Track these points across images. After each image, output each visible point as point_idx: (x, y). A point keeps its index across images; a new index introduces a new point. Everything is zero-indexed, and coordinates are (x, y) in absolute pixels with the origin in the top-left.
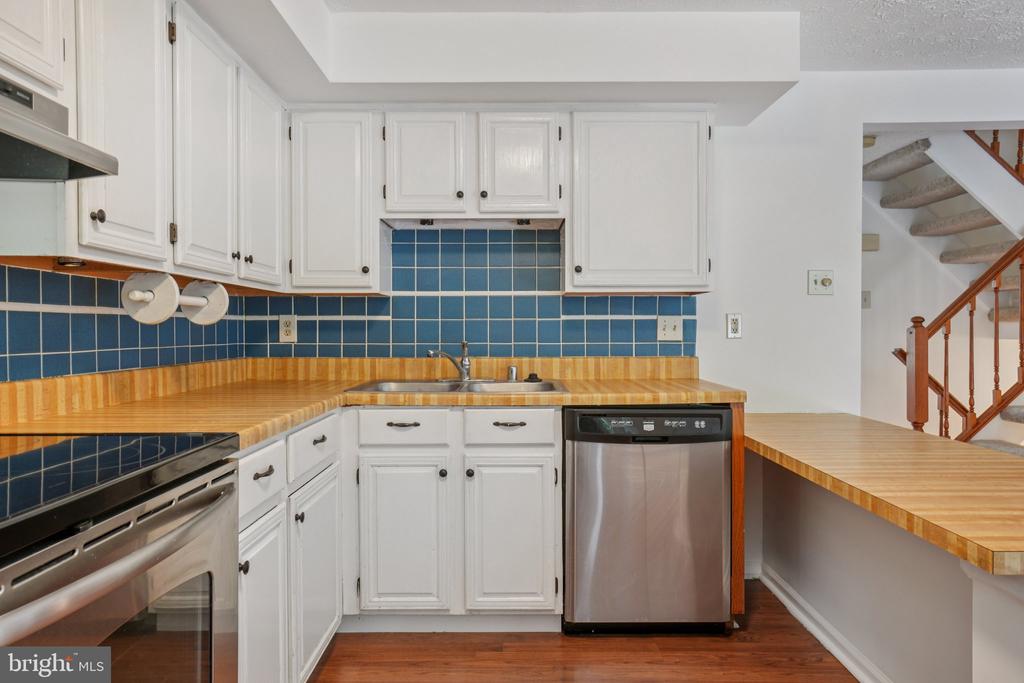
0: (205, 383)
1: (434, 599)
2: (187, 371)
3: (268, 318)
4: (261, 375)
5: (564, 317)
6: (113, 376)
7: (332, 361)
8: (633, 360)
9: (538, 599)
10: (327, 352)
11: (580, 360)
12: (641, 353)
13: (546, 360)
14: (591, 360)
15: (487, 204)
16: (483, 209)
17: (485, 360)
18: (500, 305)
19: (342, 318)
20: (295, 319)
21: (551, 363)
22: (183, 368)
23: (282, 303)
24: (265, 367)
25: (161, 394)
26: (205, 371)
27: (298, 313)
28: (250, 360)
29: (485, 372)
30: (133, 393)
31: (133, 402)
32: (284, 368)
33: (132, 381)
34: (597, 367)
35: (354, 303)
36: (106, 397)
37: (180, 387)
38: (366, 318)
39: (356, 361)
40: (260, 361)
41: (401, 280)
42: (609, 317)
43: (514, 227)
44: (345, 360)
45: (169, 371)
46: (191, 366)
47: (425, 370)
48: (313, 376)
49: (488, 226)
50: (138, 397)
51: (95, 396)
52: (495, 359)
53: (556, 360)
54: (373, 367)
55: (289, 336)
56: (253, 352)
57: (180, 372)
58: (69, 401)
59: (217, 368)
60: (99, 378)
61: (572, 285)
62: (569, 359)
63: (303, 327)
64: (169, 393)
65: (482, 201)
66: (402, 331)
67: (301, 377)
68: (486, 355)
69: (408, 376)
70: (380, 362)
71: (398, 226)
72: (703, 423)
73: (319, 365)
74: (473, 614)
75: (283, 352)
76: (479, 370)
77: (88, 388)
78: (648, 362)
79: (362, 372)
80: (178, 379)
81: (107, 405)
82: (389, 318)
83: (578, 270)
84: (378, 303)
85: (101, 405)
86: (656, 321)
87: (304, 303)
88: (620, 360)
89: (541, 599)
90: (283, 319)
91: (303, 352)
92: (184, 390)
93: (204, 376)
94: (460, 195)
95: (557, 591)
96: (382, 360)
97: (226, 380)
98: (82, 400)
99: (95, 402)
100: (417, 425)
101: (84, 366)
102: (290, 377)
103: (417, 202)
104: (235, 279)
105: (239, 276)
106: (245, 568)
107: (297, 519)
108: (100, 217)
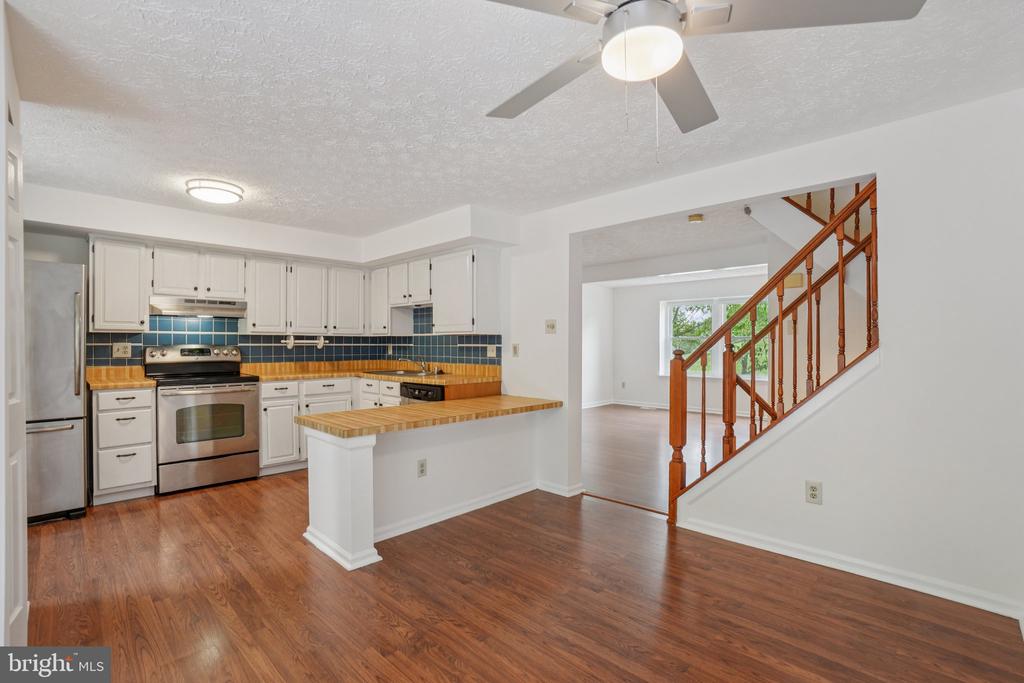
3: (385, 345)
11: (461, 365)
12: (481, 362)
14: (464, 366)
16: (411, 301)
17: (435, 364)
19: (402, 345)
20: (392, 345)
21: (452, 367)
24: (383, 364)
25: (323, 369)
30: (307, 368)
34: (466, 368)
35: (405, 339)
37: (333, 368)
38: (407, 345)
40: (382, 361)
41: (413, 329)
45: (327, 363)
51: (290, 368)
52: (438, 364)
55: (390, 352)
56: (381, 358)
57: (334, 364)
60: (292, 364)
61: (435, 331)
62: (458, 364)
63: (394, 348)
64: (327, 369)
65: (410, 298)
68: (437, 361)
71: (415, 307)
75: (389, 358)
77: (288, 366)
78: (484, 367)
80: (333, 366)
81: (295, 371)
82: (413, 345)
83: (435, 324)
84: (409, 339)
86: (486, 348)
88: (473, 366)
90: (389, 345)
91: (394, 358)
93: (350, 365)
94: (405, 296)
97: (365, 367)
99: (291, 370)
100: (372, 386)
104: (329, 334)
105: (331, 333)
106: (265, 410)
107: (307, 406)
108: (254, 325)
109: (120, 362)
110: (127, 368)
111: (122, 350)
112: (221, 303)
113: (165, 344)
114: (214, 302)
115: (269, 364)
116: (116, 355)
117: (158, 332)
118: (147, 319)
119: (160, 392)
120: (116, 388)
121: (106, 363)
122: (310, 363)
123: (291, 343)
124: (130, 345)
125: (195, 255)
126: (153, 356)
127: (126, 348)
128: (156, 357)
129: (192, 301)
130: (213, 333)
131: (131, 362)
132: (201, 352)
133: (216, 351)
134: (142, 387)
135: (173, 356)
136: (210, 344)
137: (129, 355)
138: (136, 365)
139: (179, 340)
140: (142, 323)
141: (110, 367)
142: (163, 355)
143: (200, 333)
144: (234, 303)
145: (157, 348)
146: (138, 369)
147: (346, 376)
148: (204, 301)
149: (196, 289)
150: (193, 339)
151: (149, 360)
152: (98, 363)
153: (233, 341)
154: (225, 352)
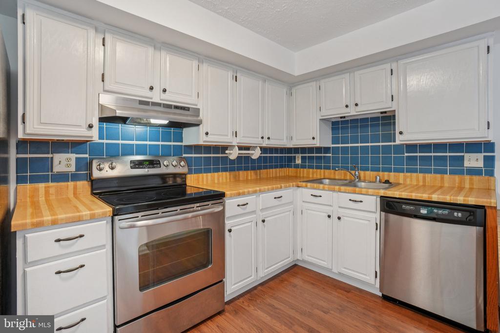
0: (267, 176)
1: (326, 263)
2: (260, 172)
3: (293, 155)
4: (290, 174)
5: (406, 154)
6: (233, 173)
7: (311, 170)
8: (447, 177)
9: (367, 277)
10: (311, 167)
11: (415, 174)
12: (453, 172)
13: (397, 174)
14: (421, 175)
15: (359, 108)
16: (357, 110)
17: (368, 173)
18: (375, 149)
19: (315, 155)
20: (300, 155)
21: (399, 176)
22: (258, 171)
23: (296, 150)
24: (291, 171)
25: (249, 178)
26: (267, 172)
27: (301, 153)
28: (287, 169)
29: (367, 178)
30: (239, 177)
31: (239, 180)
32: (297, 172)
33: (239, 175)
34: (424, 178)
35: (319, 150)
36: (230, 178)
37: (257, 176)
38: (323, 155)
39: (319, 170)
40: (290, 169)
41: (335, 140)
42: (432, 154)
43: (381, 115)
44: (315, 170)
45: (252, 172)
46: (261, 171)
47: (343, 175)
48: (305, 175)
49: (369, 116)
50: (241, 179)
51: (226, 178)
52: (372, 172)
53: (401, 174)
54: (324, 173)
55: (299, 161)
56: (289, 166)
57: (257, 172)
58: (218, 179)
59: (273, 172)
60: (228, 173)
61: (399, 140)
62: (409, 174)
63: (303, 158)
64: (253, 178)
65: (356, 107)
66: (335, 160)
67: (302, 176)
68: (369, 170)
69: (337, 177)
70: (327, 171)
71: (334, 120)
72: (460, 215)
73: (307, 171)
74: (340, 274)
75: (297, 166)
76: (365, 177)
77: (224, 176)
78: (457, 178)
79: (320, 175)
80: (256, 174)
81: (230, 181)
82: (331, 155)
83: (401, 133)
84: (327, 150)
85: (228, 181)
86: (464, 156)
87: (303, 150)
88: (438, 176)
89: (368, 278)
90: (297, 155)
91: (303, 167)
92: (258, 177)
93: (267, 174)
94: (347, 106)
95: (376, 277)
96: (327, 170)
97: (277, 174)
98: (222, 179)
99: (227, 180)
100: (321, 196)
101: (225, 170)
102: (298, 175)
103: (336, 111)
104: (264, 145)
105: (266, 143)
106: (230, 231)
107: (263, 221)
108: (207, 134)
109: (62, 177)
110: (71, 184)
111: (64, 162)
112: (176, 107)
113: (113, 154)
114: (169, 106)
115: (209, 174)
116: (57, 169)
117: (105, 141)
118: (95, 122)
119: (118, 224)
120: (54, 223)
121: (45, 179)
122: (241, 172)
123: (233, 154)
124: (73, 156)
125: (151, 50)
126: (101, 170)
127: (69, 160)
128: (105, 171)
129: (147, 103)
130: (160, 143)
131: (75, 177)
132: (152, 163)
133: (165, 163)
134: (93, 218)
135: (121, 169)
136: (158, 156)
137: (73, 169)
138: (80, 180)
139: (128, 151)
140: (91, 126)
141: (51, 184)
142: (112, 168)
143: (148, 143)
144: (188, 109)
145: (103, 160)
146: (84, 186)
147: (289, 186)
148: (159, 105)
149: (151, 88)
150: (141, 150)
151: (96, 174)
152: (34, 180)
153: (178, 151)
154: (174, 163)
